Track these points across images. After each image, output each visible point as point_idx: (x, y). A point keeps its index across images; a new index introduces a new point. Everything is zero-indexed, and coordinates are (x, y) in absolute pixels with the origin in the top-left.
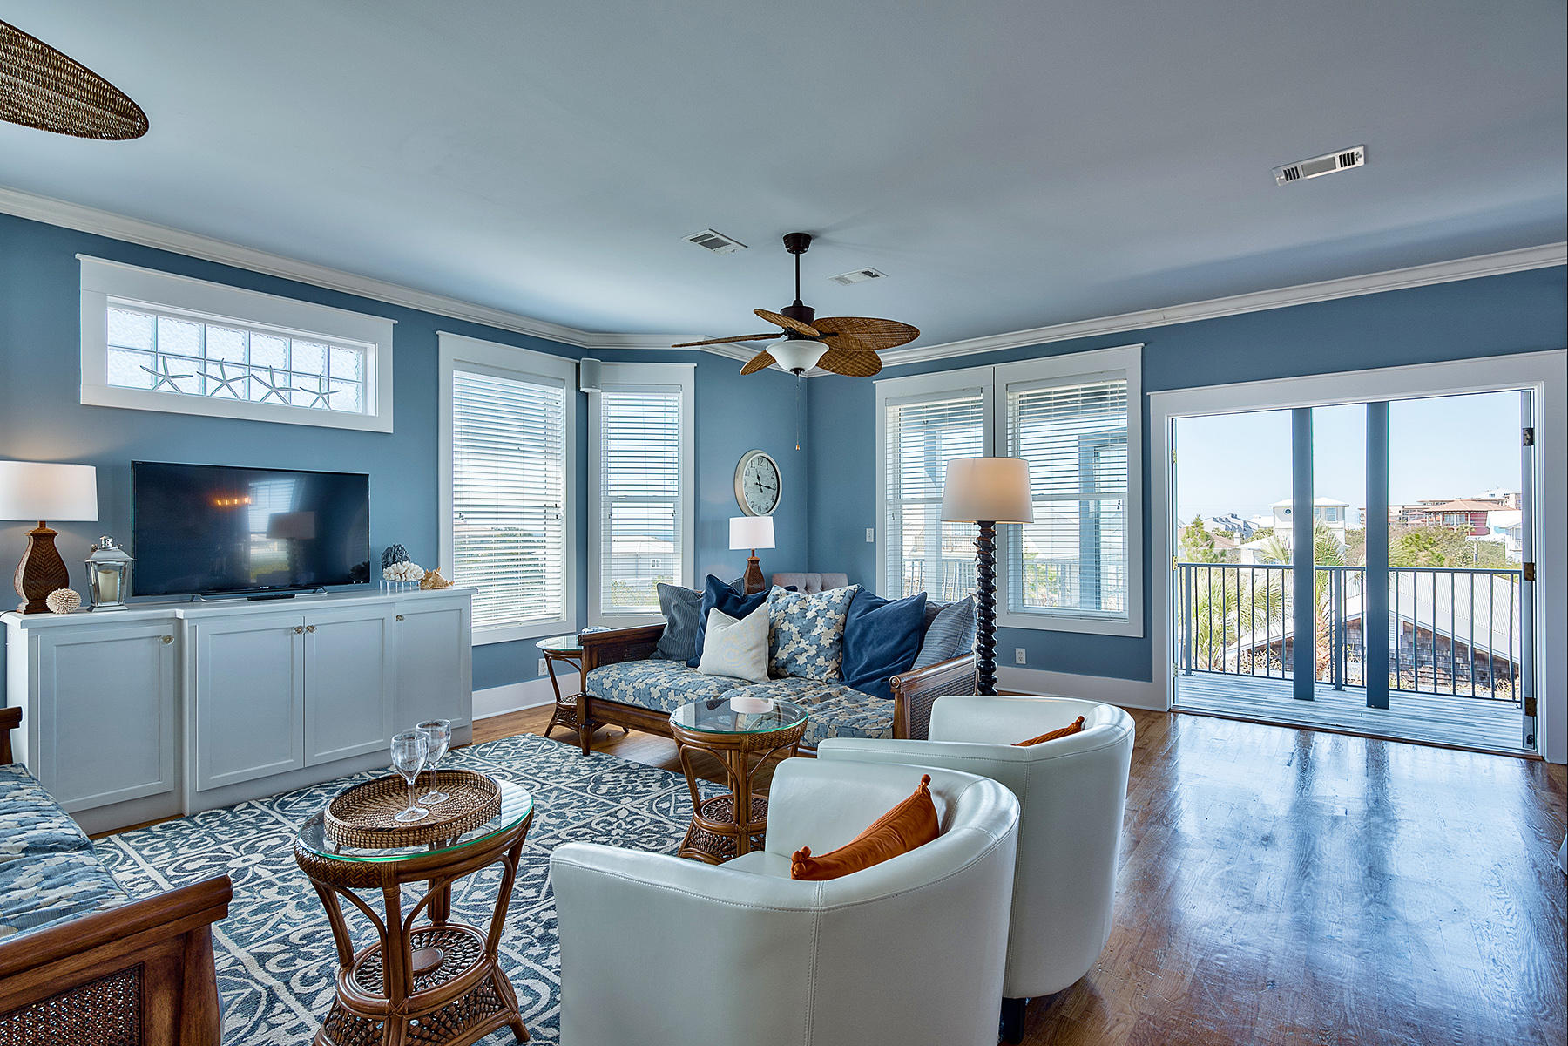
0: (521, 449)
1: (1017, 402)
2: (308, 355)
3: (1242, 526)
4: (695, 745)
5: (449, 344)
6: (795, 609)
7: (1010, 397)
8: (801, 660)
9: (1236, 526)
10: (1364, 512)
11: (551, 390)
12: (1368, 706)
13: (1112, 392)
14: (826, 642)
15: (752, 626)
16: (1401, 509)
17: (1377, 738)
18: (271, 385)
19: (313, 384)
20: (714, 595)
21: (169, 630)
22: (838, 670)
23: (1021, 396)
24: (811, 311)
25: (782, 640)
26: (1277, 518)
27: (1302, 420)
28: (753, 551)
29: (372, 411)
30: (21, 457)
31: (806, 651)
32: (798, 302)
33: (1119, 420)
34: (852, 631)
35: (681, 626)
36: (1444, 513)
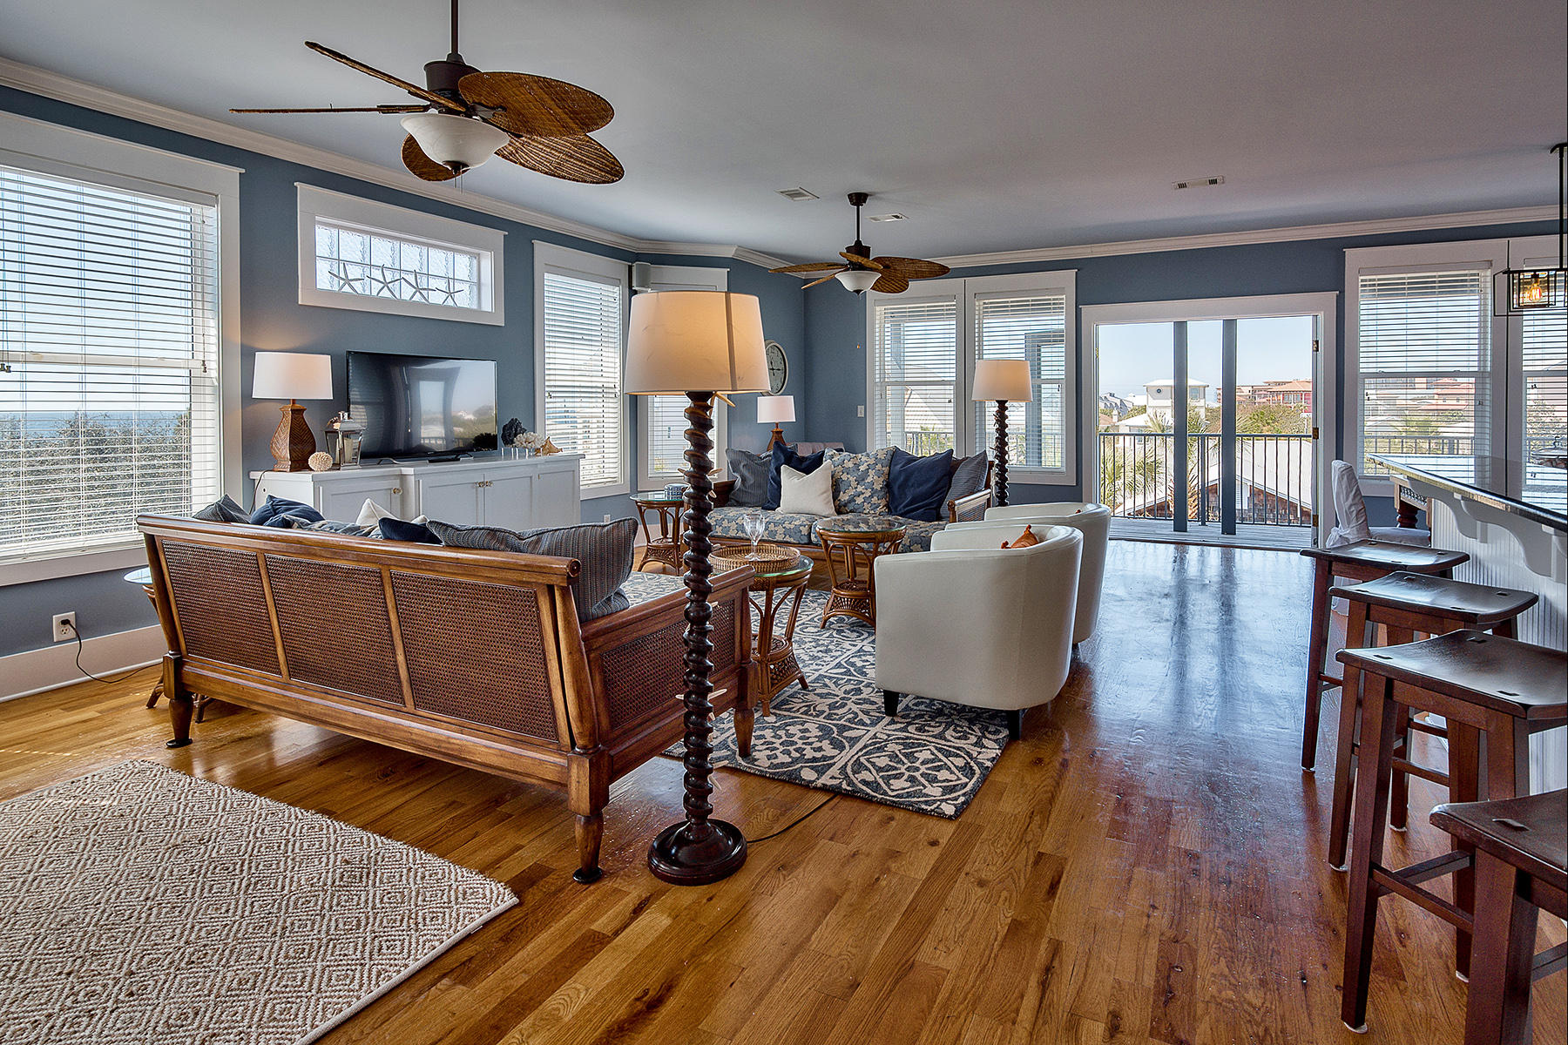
0: (585, 337)
1: (981, 308)
2: (438, 260)
3: (1119, 404)
4: (839, 542)
5: (542, 249)
6: (850, 465)
7: (977, 304)
8: (859, 500)
9: (1114, 404)
10: (1221, 392)
11: (610, 288)
12: (1223, 533)
13: (1054, 304)
14: (878, 487)
15: (819, 478)
16: (1250, 388)
17: (1226, 546)
18: (415, 285)
19: (443, 285)
20: (782, 456)
21: (396, 484)
22: (887, 506)
23: (985, 303)
24: (868, 249)
25: (843, 487)
26: (1150, 397)
27: (1180, 329)
28: (777, 424)
29: (487, 306)
30: (265, 348)
31: (863, 494)
32: (858, 242)
33: (1057, 321)
34: (895, 479)
35: (751, 480)
36: (1284, 393)
